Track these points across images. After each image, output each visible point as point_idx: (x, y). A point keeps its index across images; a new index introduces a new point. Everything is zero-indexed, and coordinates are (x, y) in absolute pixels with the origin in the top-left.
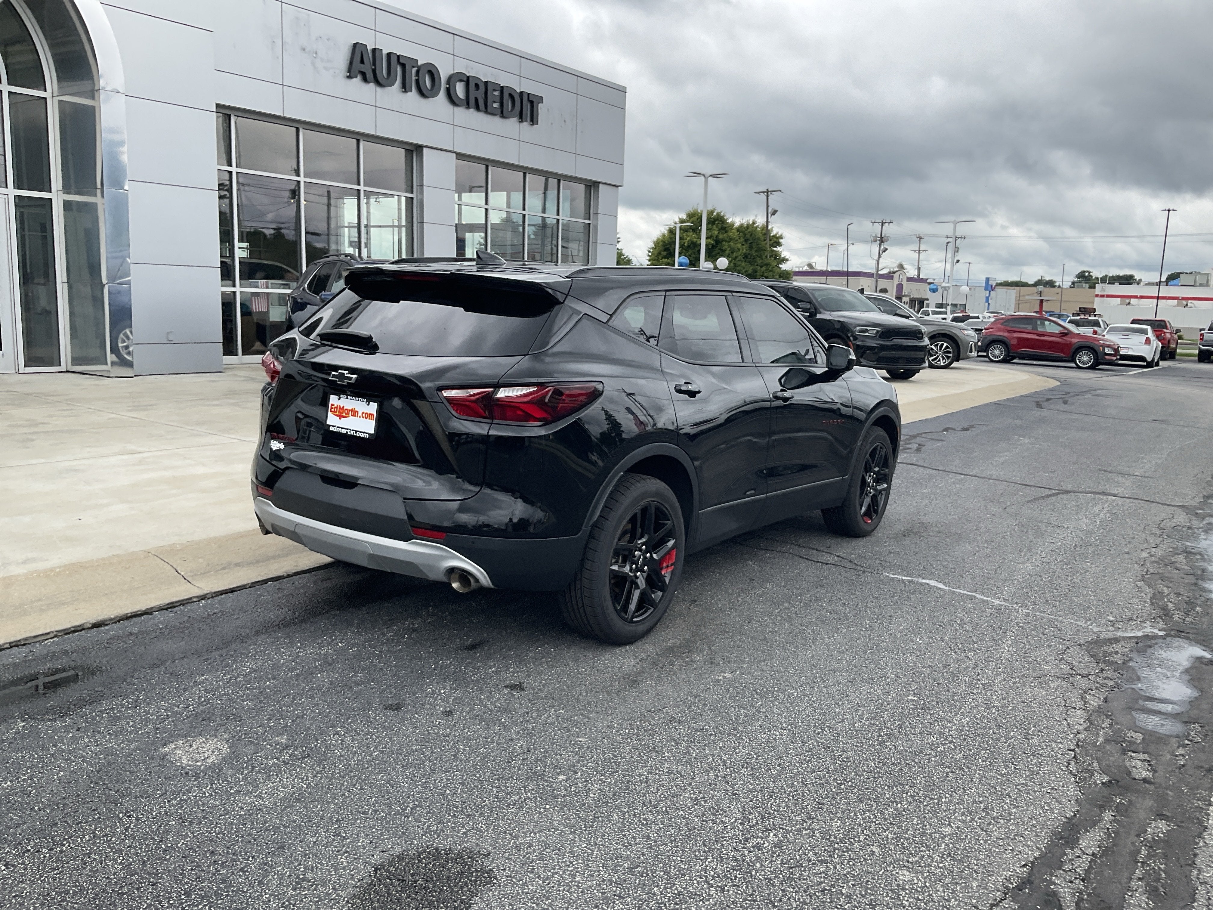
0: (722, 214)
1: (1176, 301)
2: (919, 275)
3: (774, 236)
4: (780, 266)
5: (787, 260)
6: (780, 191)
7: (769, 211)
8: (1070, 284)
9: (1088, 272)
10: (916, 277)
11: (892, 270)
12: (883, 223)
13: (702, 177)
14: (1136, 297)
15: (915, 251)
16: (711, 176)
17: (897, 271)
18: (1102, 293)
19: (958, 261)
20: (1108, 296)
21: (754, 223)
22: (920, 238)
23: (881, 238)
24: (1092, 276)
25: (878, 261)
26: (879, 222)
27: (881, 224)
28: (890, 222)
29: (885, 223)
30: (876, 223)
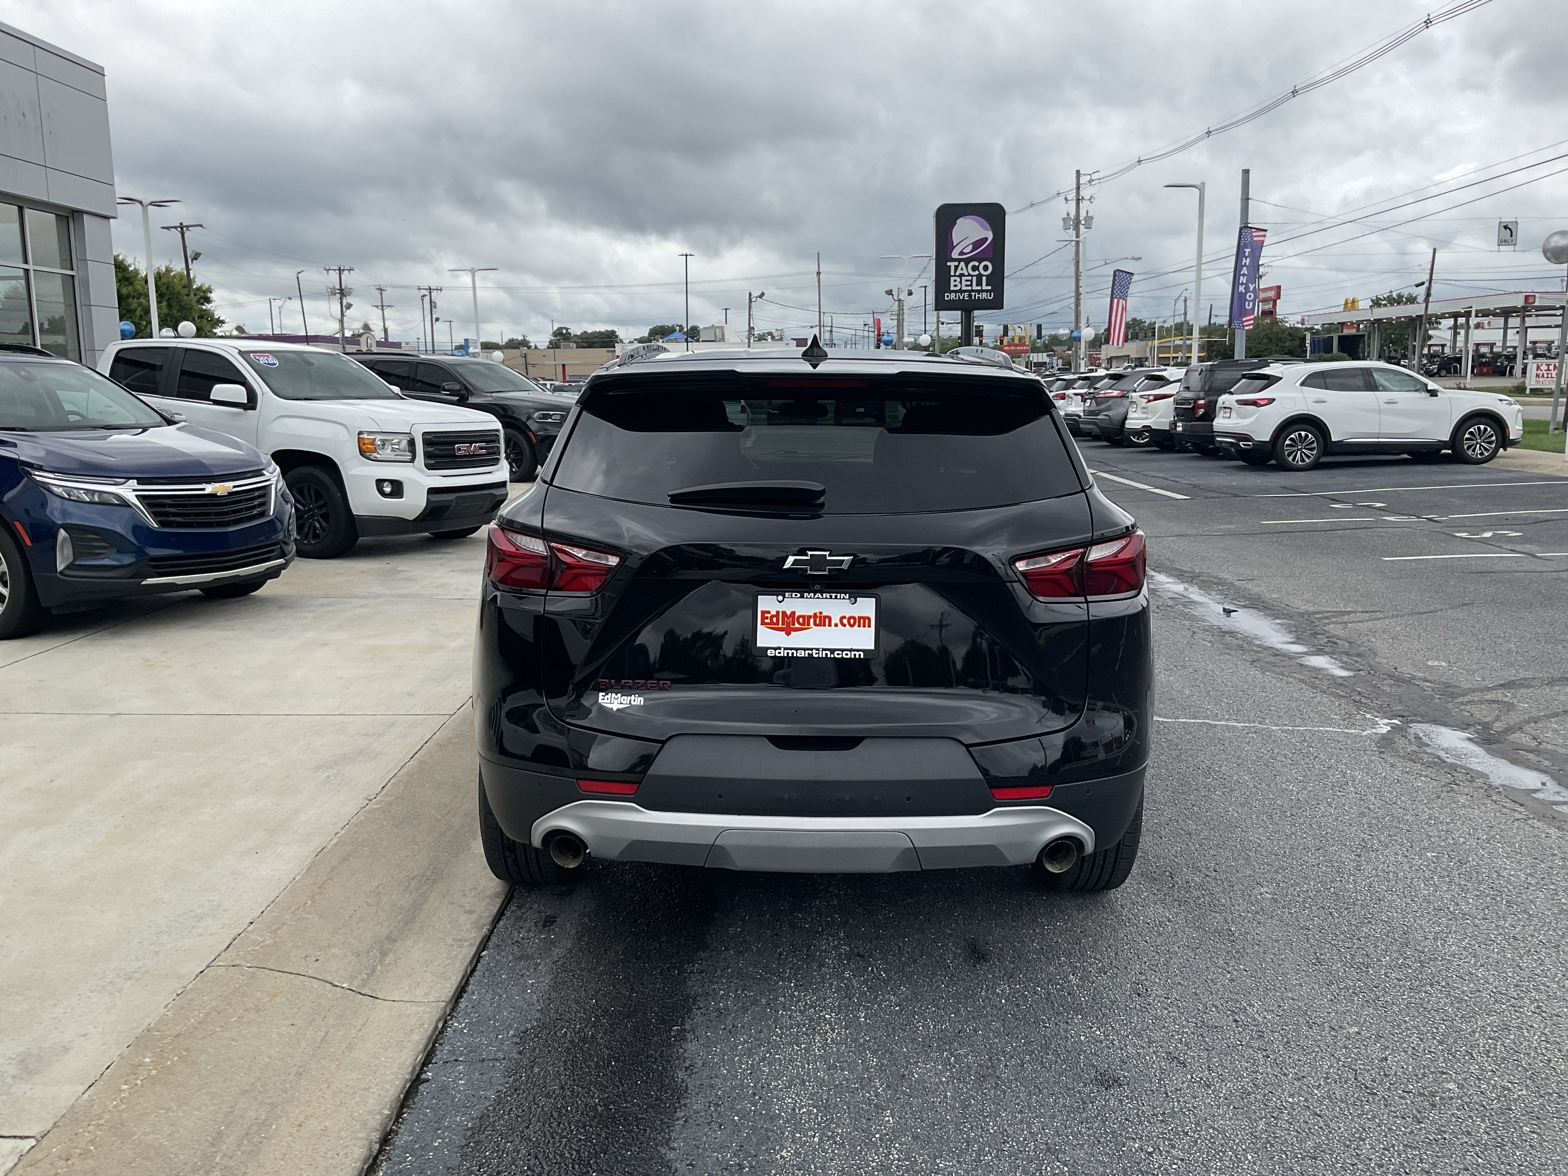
0: (121, 258)
2: (386, 338)
3: (199, 289)
4: (215, 331)
5: (223, 322)
6: (201, 226)
7: (188, 255)
8: (548, 343)
9: (565, 328)
10: (383, 340)
11: (356, 332)
12: (340, 271)
13: (138, 205)
15: (377, 307)
16: (151, 204)
17: (362, 334)
19: (437, 320)
21: (168, 270)
22: (381, 290)
23: (341, 290)
24: (570, 334)
25: (342, 321)
26: (335, 270)
27: (338, 272)
28: (350, 270)
29: (344, 270)
30: (330, 272)
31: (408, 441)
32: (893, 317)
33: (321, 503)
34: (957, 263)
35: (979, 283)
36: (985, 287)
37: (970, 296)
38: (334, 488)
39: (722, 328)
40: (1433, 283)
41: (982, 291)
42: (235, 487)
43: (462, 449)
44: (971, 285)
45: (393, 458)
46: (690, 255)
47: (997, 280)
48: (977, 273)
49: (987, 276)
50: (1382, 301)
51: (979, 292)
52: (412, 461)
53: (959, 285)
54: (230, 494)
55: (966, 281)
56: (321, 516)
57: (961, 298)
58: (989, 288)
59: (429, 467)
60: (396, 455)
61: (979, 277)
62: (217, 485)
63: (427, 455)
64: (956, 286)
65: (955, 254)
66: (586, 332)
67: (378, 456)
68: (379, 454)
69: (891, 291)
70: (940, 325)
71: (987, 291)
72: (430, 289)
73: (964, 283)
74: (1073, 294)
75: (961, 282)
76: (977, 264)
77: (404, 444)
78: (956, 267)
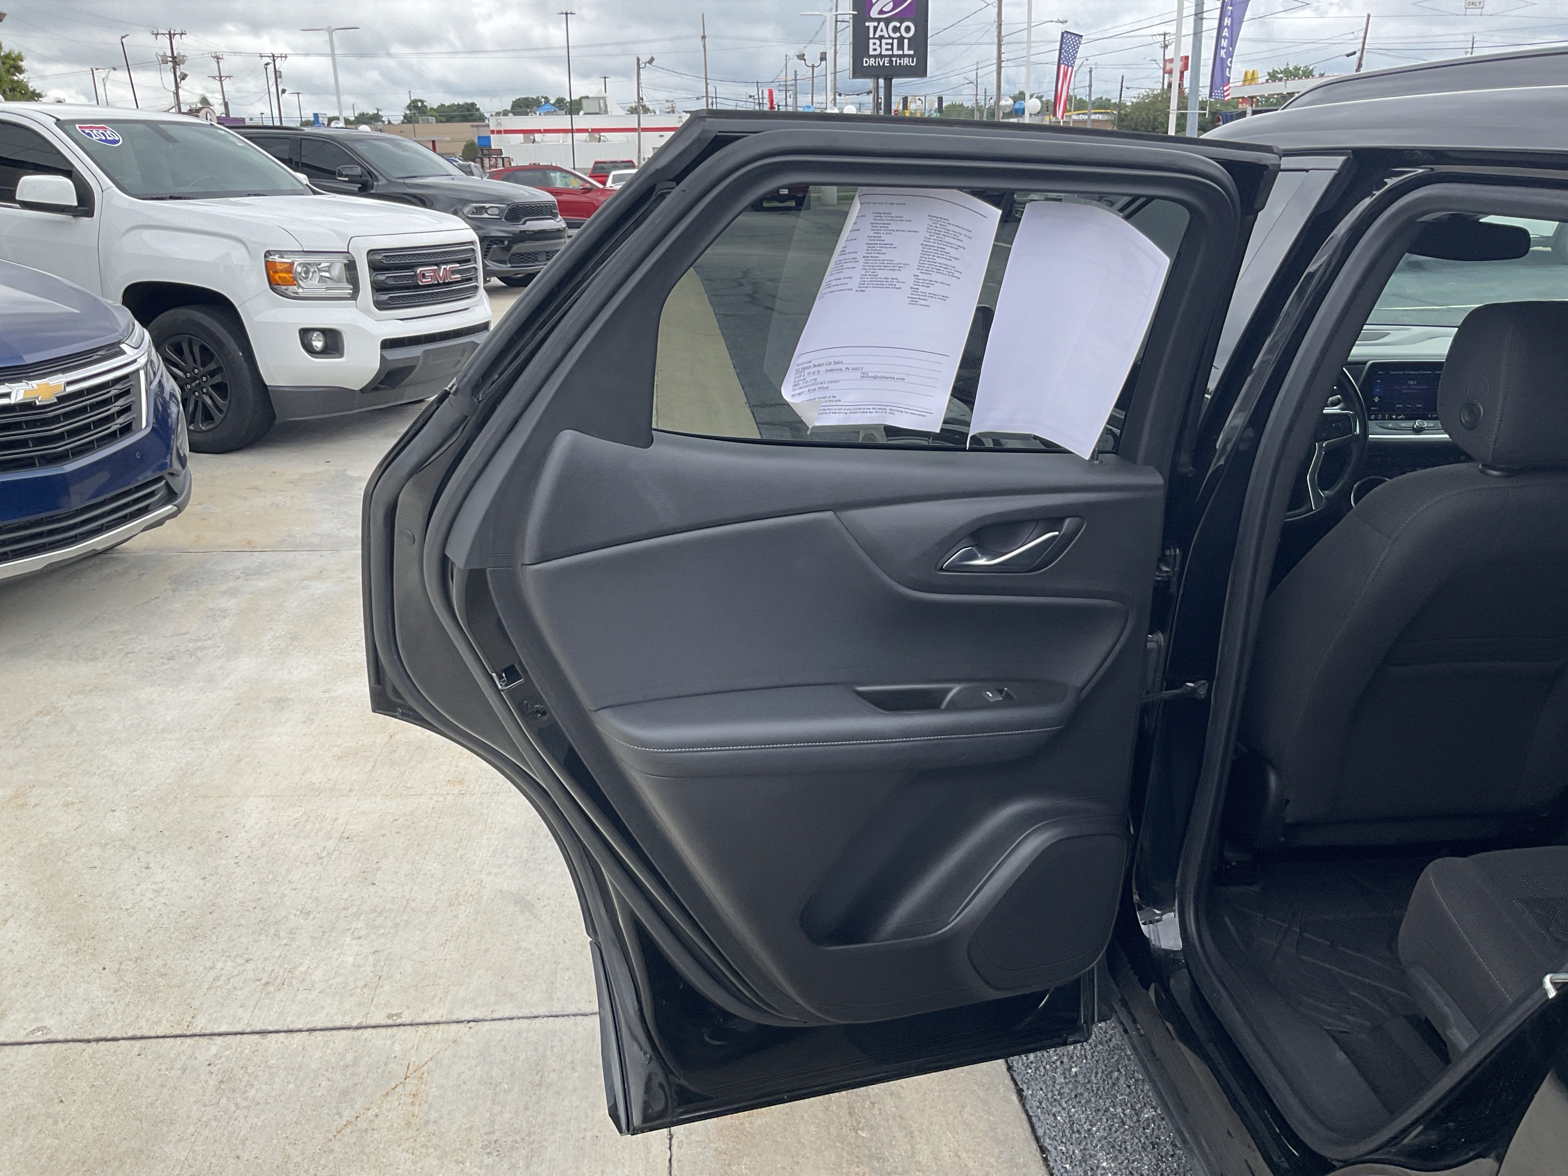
1: (587, 134)
2: (227, 113)
3: (10, 57)
8: (402, 118)
9: (421, 101)
10: (224, 115)
11: (196, 104)
12: (171, 36)
14: (539, 131)
15: (214, 77)
17: (202, 106)
18: (499, 129)
19: (284, 91)
20: (507, 132)
22: (218, 58)
23: (173, 57)
24: (426, 107)
25: (177, 94)
26: (164, 34)
27: (168, 36)
28: (182, 34)
29: (174, 34)
30: (158, 36)
31: (345, 265)
32: (781, 88)
33: (212, 366)
34: (876, 24)
35: (901, 47)
36: (906, 52)
37: (891, 62)
38: (231, 344)
39: (604, 98)
40: (1365, 53)
41: (904, 56)
42: (69, 383)
43: (427, 273)
44: (892, 49)
45: (323, 293)
46: (571, 13)
47: (920, 43)
48: (898, 35)
49: (909, 39)
50: (1279, 74)
51: (900, 56)
52: (354, 296)
53: (879, 49)
54: (61, 399)
55: (887, 44)
56: (213, 387)
57: (881, 64)
58: (912, 52)
59: (380, 305)
60: (327, 289)
61: (901, 39)
62: (34, 384)
63: (377, 288)
64: (875, 50)
65: (874, 13)
66: (443, 105)
67: (300, 290)
68: (300, 286)
69: (804, 55)
70: (837, 97)
71: (909, 56)
72: (273, 56)
73: (884, 46)
74: (995, 61)
75: (880, 46)
76: (898, 25)
77: (338, 270)
78: (876, 28)
